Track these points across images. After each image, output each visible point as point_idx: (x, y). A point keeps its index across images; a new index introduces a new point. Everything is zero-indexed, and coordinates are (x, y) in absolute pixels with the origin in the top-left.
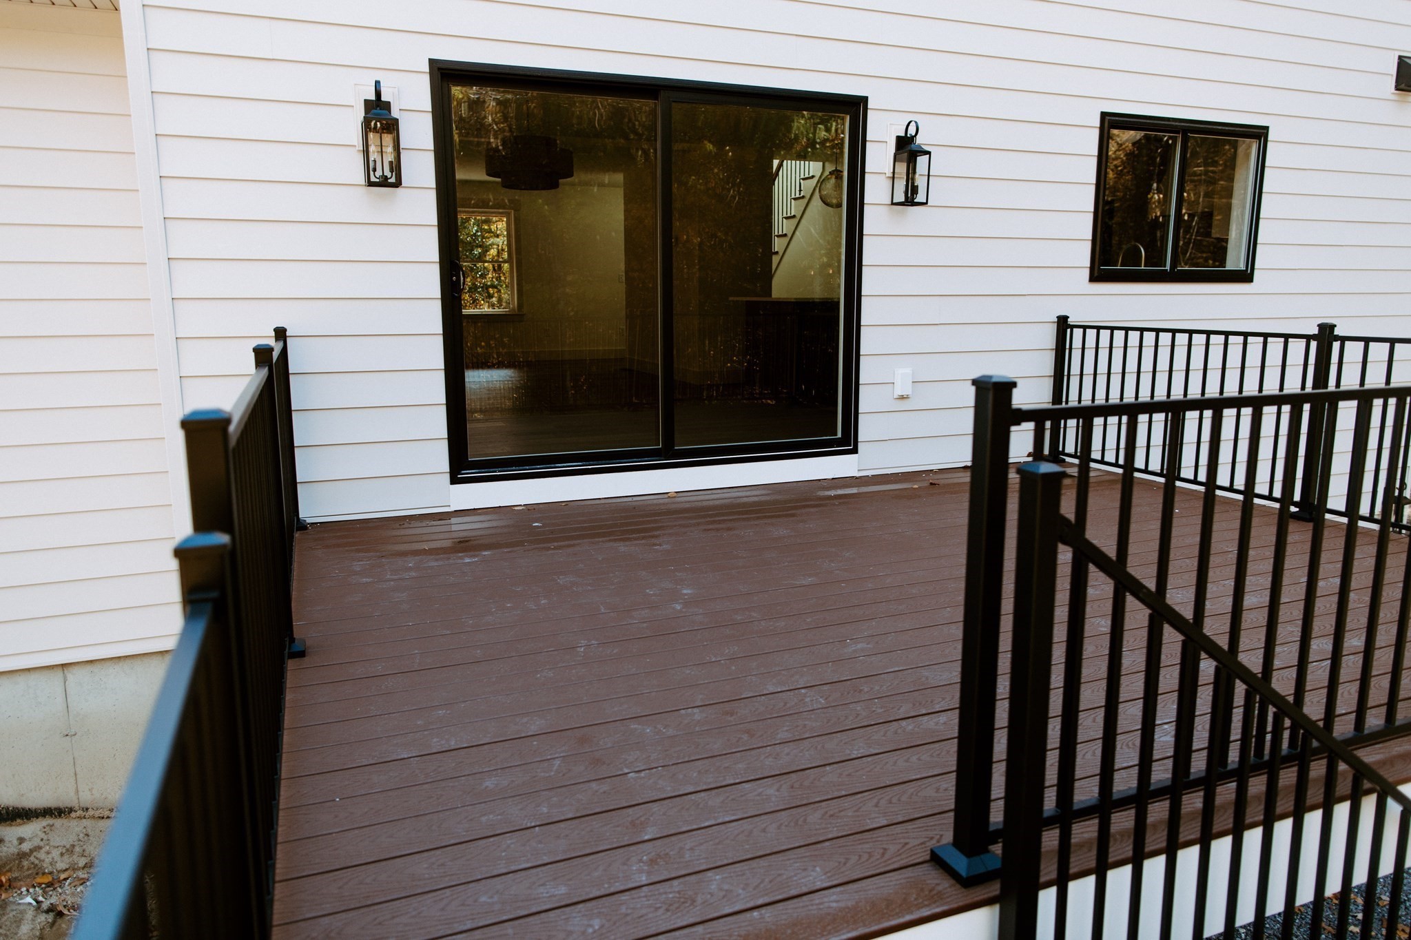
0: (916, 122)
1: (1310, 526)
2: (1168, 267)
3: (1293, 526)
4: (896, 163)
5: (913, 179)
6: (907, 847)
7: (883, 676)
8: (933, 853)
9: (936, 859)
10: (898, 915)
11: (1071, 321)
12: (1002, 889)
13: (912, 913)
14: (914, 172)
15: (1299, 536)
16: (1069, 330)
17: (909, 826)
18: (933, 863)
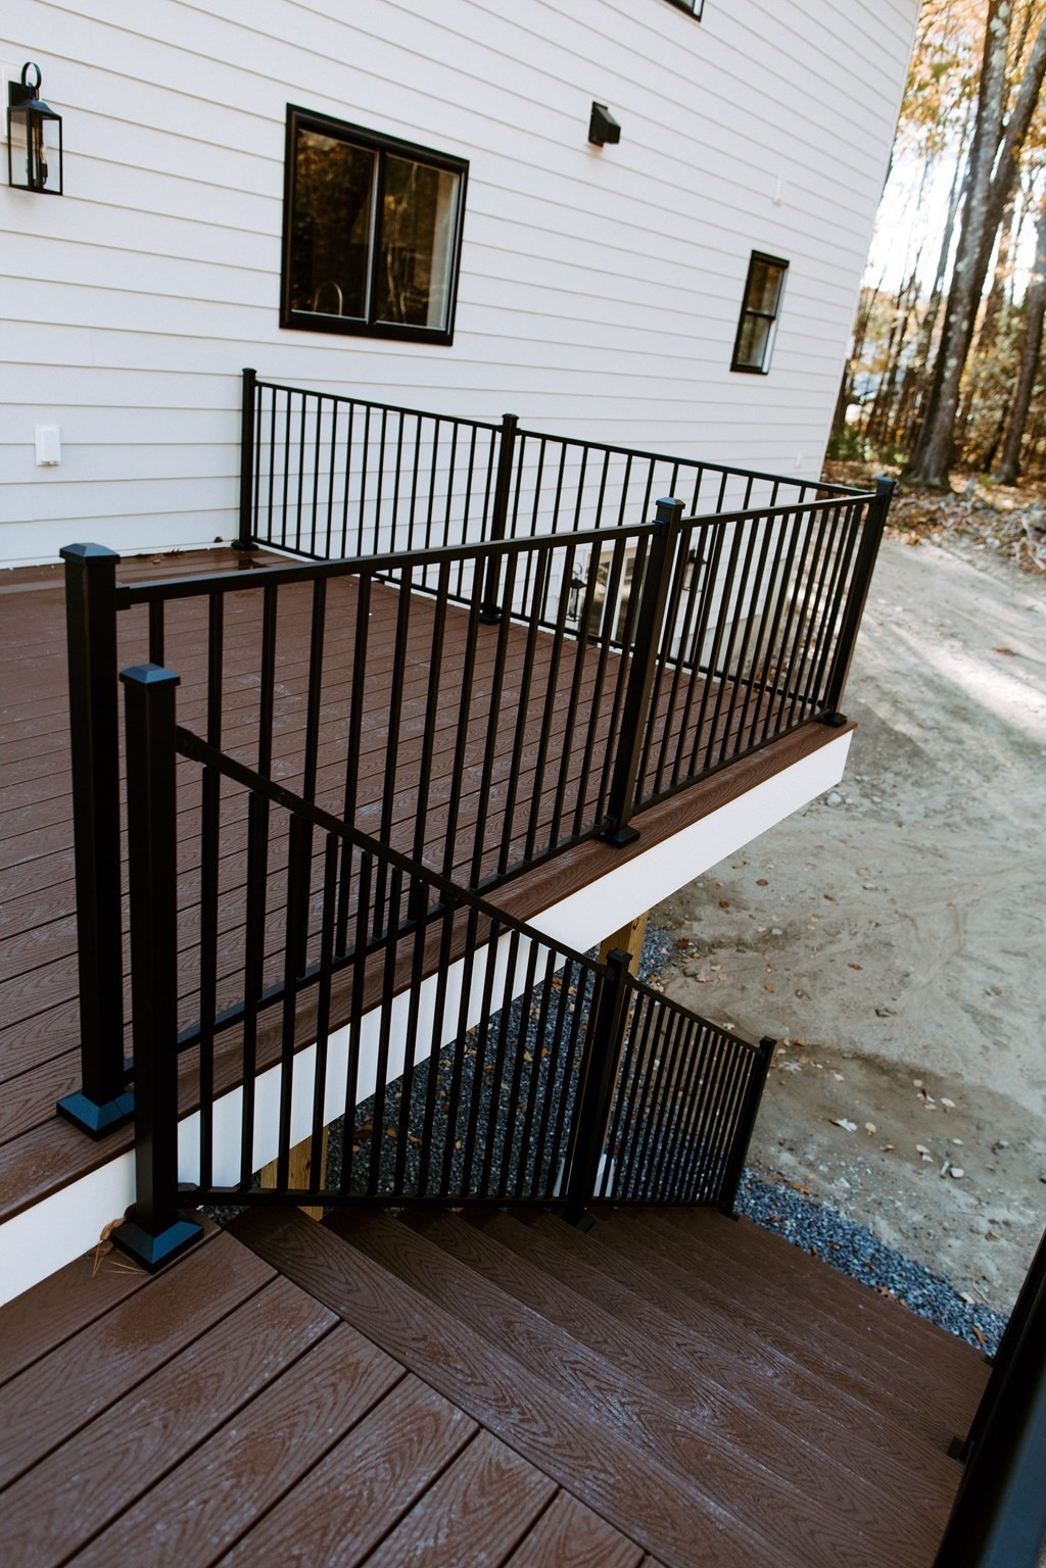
0: (36, 66)
1: (496, 628)
2: (367, 319)
3: (482, 630)
4: (12, 124)
5: (39, 153)
6: (30, 1104)
7: (12, 870)
8: (59, 1107)
9: (63, 1114)
10: (11, 1200)
11: (259, 378)
12: (136, 1132)
13: (28, 1192)
14: (40, 143)
15: (487, 640)
16: (257, 388)
17: (33, 1075)
18: (60, 1119)
